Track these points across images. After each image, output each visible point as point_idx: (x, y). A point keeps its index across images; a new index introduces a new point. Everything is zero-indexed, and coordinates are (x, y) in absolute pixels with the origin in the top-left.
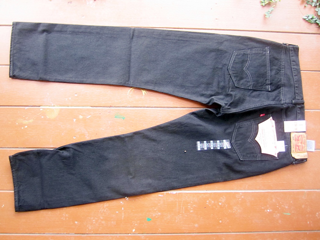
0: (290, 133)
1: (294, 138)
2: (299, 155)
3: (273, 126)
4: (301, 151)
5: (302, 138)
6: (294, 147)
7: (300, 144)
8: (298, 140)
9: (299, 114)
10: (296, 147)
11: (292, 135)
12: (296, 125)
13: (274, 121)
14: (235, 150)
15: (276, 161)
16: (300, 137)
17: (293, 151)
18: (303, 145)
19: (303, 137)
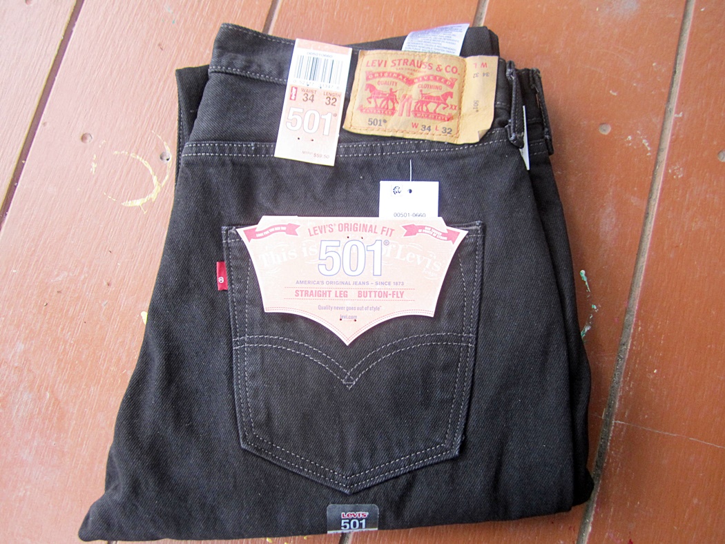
0: (346, 137)
1: (374, 117)
2: (476, 103)
3: (291, 230)
4: (455, 90)
5: (382, 74)
6: (426, 122)
7: (414, 92)
8: (392, 97)
9: (254, 67)
10: (428, 115)
11: (359, 124)
12: (310, 96)
13: (266, 221)
14: (397, 477)
15: (495, 233)
16: (373, 82)
17: (448, 131)
18: (424, 71)
19: (382, 69)
